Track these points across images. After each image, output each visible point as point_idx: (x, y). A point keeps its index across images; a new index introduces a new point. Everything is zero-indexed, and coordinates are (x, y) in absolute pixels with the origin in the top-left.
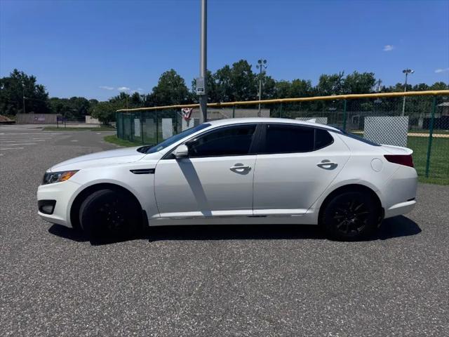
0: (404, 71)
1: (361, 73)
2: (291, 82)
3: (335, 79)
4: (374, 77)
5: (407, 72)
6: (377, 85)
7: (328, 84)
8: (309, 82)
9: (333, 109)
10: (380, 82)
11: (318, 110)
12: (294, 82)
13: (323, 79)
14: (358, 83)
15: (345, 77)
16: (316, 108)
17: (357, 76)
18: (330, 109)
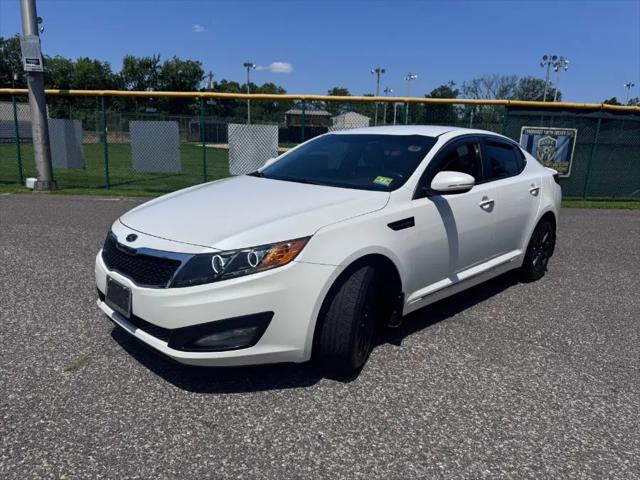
0: (245, 65)
1: (183, 59)
2: (74, 61)
3: (147, 65)
4: (202, 68)
5: (248, 65)
6: (208, 79)
7: (137, 70)
8: (107, 65)
9: (152, 110)
10: (211, 75)
11: (127, 109)
12: (80, 61)
13: (128, 62)
14: (181, 75)
15: (161, 63)
16: (123, 107)
17: (179, 64)
18: (147, 110)
